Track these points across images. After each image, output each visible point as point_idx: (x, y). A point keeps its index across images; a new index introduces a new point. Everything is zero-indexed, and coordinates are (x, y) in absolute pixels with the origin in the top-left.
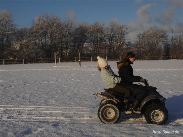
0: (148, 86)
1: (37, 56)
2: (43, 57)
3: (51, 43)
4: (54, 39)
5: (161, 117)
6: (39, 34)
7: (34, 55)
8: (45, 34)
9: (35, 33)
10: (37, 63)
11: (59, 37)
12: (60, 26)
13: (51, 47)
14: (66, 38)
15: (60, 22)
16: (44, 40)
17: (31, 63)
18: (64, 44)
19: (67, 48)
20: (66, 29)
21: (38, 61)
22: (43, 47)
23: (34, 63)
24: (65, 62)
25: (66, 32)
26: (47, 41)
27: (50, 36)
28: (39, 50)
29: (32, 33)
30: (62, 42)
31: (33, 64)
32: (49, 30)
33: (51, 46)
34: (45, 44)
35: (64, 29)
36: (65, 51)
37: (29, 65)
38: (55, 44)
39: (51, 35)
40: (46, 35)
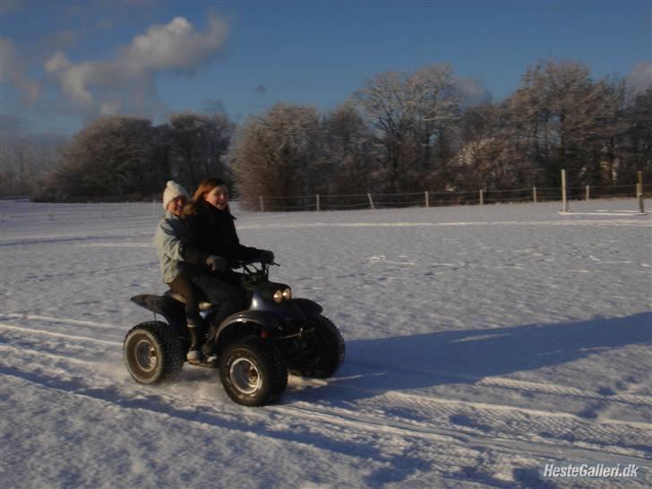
1: (521, 181)
2: (538, 185)
3: (563, 143)
4: (572, 130)
6: (529, 118)
7: (513, 180)
8: (546, 114)
9: (514, 117)
10: (521, 201)
11: (585, 126)
12: (587, 91)
13: (563, 154)
14: (608, 128)
15: (590, 80)
16: (541, 135)
17: (503, 202)
18: (604, 144)
19: (611, 157)
20: (607, 99)
21: (524, 197)
22: (539, 156)
23: (514, 201)
24: (606, 197)
25: (607, 107)
26: (551, 136)
27: (559, 123)
28: (527, 164)
29: (507, 116)
30: (594, 138)
31: (511, 204)
32: (557, 105)
33: (562, 150)
34: (546, 145)
35: (599, 98)
36: (604, 165)
37: (498, 208)
38: (573, 147)
39: (562, 120)
40: (547, 120)
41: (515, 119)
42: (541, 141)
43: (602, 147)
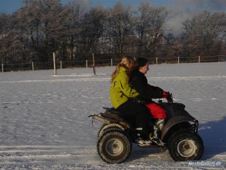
1: (24, 59)
2: (34, 61)
3: (47, 38)
4: (52, 31)
6: (28, 24)
7: (20, 58)
8: (37, 23)
9: (20, 23)
10: (25, 70)
11: (59, 29)
12: (60, 10)
13: (47, 44)
14: (71, 30)
16: (34, 33)
17: (15, 70)
18: (68, 39)
19: (72, 46)
20: (70, 15)
21: (27, 67)
22: (34, 45)
23: (21, 70)
24: (70, 67)
25: (70, 19)
26: (41, 34)
27: (44, 27)
28: (27, 49)
29: (16, 22)
30: (64, 36)
31: (19, 71)
32: (43, 17)
33: (46, 42)
34: (37, 39)
35: (66, 15)
36: (68, 50)
37: (12, 74)
38: (53, 40)
39: (46, 26)
40: (38, 25)
41: (20, 24)
42: (35, 37)
43: (67, 41)
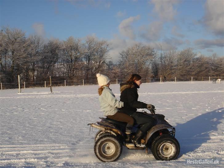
0: (155, 113)
2: (3, 82)
3: (13, 64)
4: (17, 59)
5: (172, 150)
11: (23, 57)
12: (24, 42)
13: (13, 69)
14: (32, 58)
15: (24, 37)
16: (3, 60)
18: (31, 65)
19: (33, 70)
20: (32, 46)
22: (3, 69)
24: (32, 87)
25: (32, 49)
26: (8, 61)
27: (11, 55)
30: (27, 62)
32: (11, 48)
33: (13, 67)
34: (6, 65)
35: (29, 45)
36: (31, 73)
38: (18, 65)
39: (13, 54)
40: (6, 54)
42: (3, 63)
43: (30, 66)
